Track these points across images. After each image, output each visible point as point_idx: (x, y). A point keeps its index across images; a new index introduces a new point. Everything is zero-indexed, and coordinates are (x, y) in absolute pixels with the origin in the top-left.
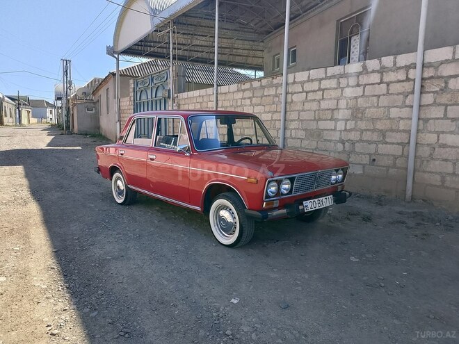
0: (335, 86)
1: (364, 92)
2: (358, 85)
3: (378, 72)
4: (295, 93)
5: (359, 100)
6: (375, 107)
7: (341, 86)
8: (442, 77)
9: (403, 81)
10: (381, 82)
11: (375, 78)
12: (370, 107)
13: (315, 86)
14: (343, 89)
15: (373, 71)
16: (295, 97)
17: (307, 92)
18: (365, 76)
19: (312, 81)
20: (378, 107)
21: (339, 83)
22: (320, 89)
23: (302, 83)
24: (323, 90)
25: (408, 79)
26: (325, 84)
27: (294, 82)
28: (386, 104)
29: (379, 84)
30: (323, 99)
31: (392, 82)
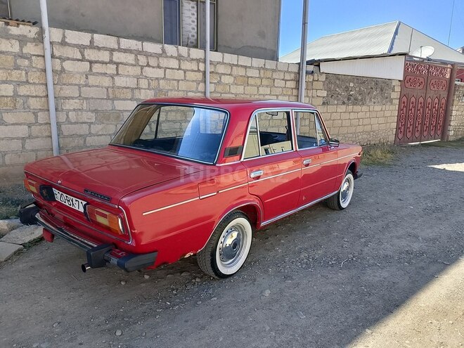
0: (134, 63)
1: (165, 75)
2: (159, 67)
3: (176, 58)
4: (68, 59)
5: (161, 82)
6: (175, 90)
7: (141, 64)
8: (219, 73)
9: (195, 71)
10: (179, 69)
11: (174, 64)
12: (171, 90)
13: (105, 56)
14: (142, 67)
15: (172, 57)
16: (68, 65)
17: (91, 62)
18: (165, 60)
19: (99, 48)
20: (178, 90)
21: (137, 60)
22: (111, 62)
23: (82, 48)
24: (118, 64)
25: (199, 71)
26: (118, 57)
27: (63, 43)
28: (184, 88)
29: (178, 70)
30: (118, 74)
31: (188, 70)
